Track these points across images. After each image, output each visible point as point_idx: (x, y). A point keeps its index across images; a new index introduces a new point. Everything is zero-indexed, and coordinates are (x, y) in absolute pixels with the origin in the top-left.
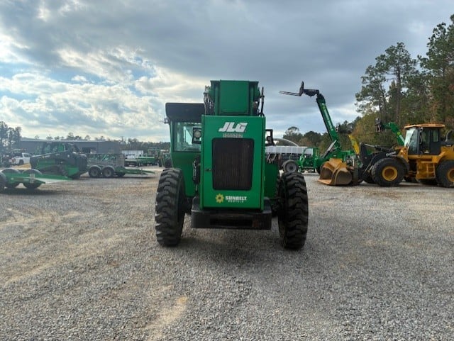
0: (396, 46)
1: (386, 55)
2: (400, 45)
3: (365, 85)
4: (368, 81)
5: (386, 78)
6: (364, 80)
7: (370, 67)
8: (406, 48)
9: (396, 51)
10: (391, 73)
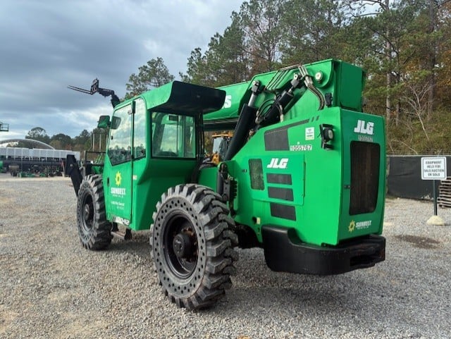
0: (157, 60)
1: (149, 67)
2: (159, 60)
3: (129, 92)
4: (132, 88)
5: (148, 88)
6: (129, 87)
7: (133, 75)
8: (164, 64)
9: (157, 65)
10: (152, 84)
